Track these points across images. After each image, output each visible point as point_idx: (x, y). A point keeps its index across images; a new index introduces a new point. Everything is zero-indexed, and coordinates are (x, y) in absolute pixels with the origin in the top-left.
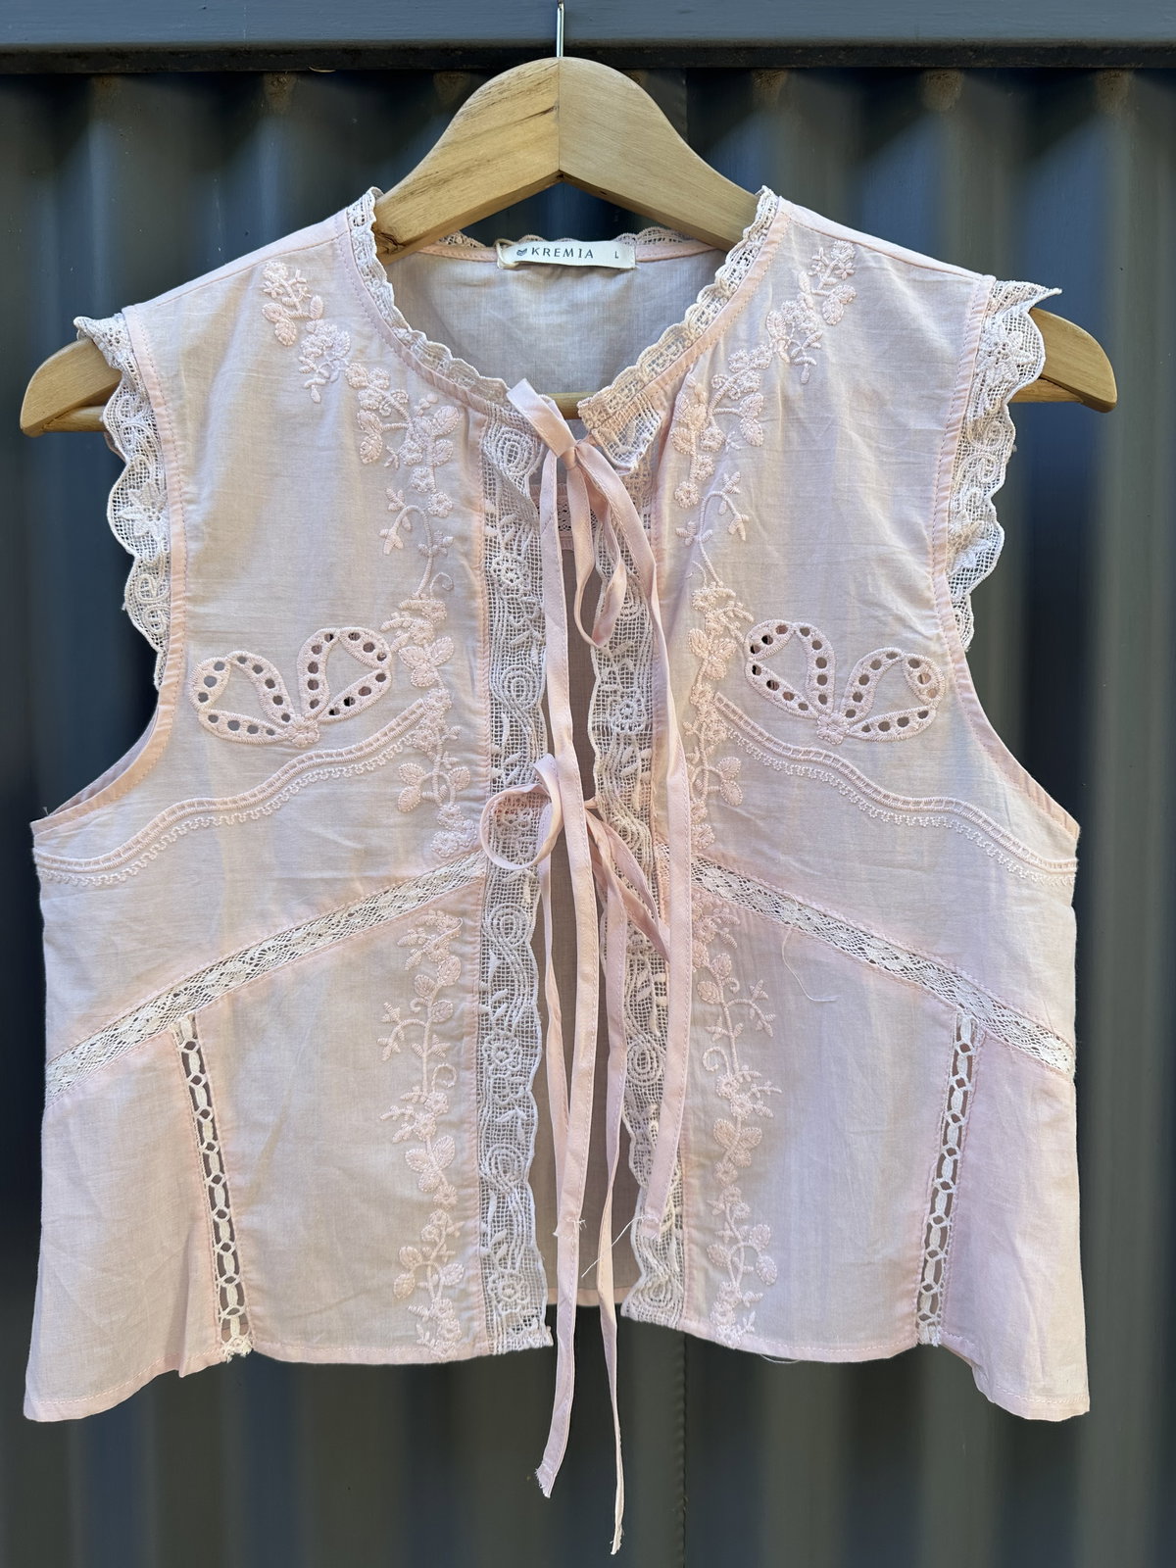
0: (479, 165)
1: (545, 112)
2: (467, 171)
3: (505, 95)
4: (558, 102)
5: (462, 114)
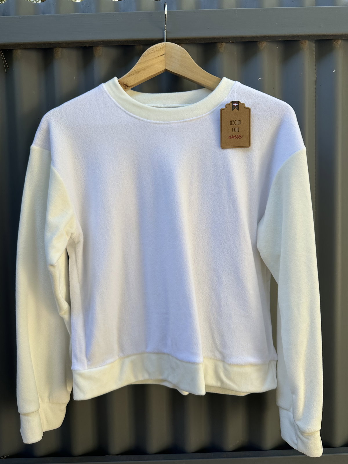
0: (147, 68)
1: (162, 55)
2: (144, 69)
3: (153, 51)
4: (165, 53)
5: (143, 56)
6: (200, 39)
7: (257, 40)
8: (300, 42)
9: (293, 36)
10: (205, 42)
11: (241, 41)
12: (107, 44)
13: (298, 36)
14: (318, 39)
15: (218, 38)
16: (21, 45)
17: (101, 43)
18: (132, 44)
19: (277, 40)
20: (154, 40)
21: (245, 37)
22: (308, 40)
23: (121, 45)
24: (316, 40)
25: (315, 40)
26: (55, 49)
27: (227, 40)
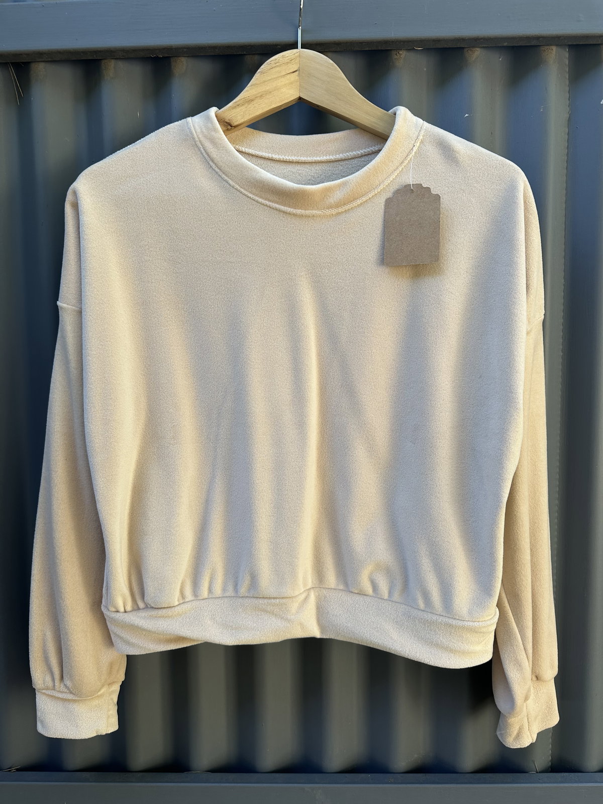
6: (360, 43)
7: (462, 46)
8: (542, 48)
9: (528, 38)
10: (370, 49)
11: (434, 47)
12: (196, 52)
13: (538, 38)
14: (575, 43)
15: (393, 42)
16: (45, 53)
17: (185, 50)
18: (240, 53)
19: (500, 45)
20: (279, 45)
21: (442, 40)
22: (557, 45)
23: (220, 55)
24: (571, 47)
25: (569, 45)
26: (103, 62)
27: (409, 45)
